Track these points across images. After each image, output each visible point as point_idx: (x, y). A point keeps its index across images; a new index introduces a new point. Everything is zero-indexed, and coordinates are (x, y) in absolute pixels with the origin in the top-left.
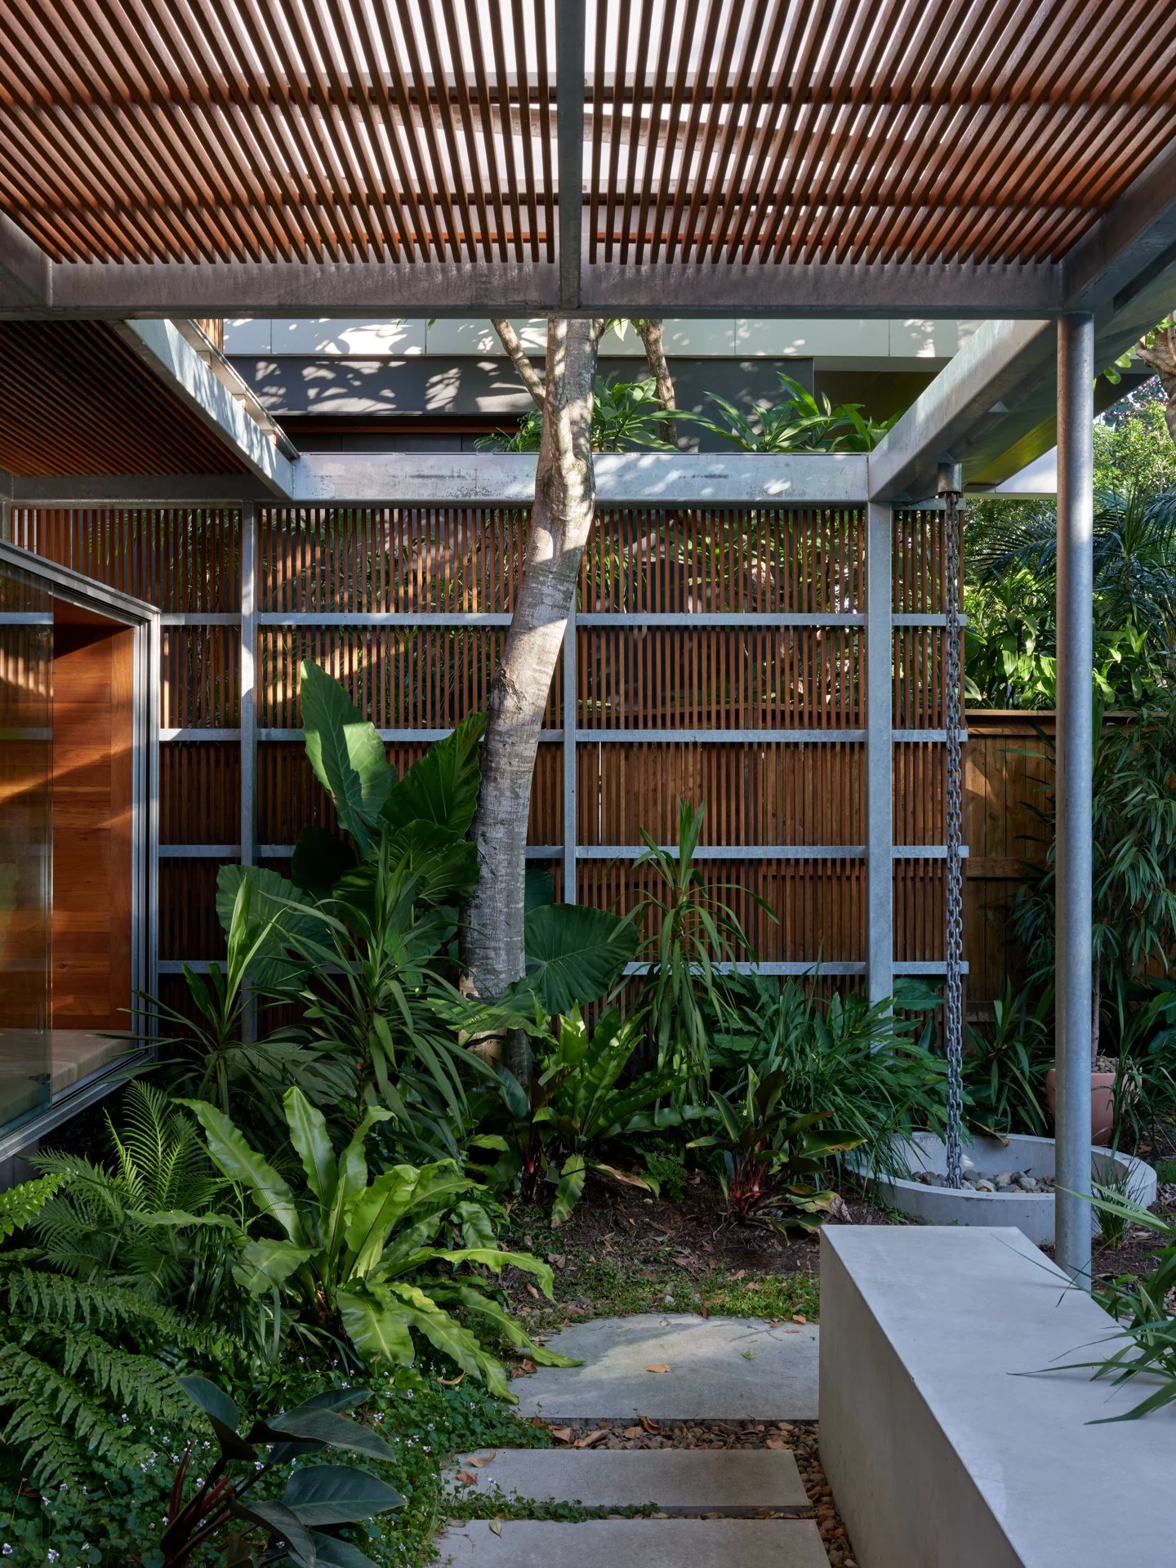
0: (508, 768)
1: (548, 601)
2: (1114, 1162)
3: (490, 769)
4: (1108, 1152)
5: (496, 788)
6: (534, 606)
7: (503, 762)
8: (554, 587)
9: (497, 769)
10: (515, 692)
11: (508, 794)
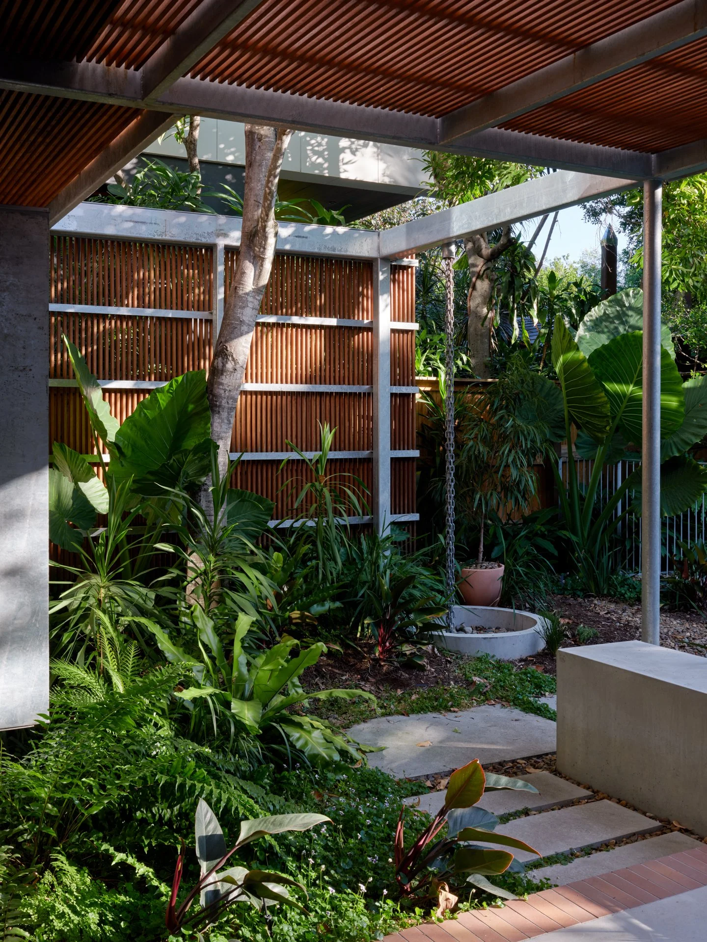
0: (226, 405)
1: (250, 305)
2: (515, 614)
3: (216, 406)
4: (512, 611)
5: (219, 418)
6: (243, 308)
7: (224, 402)
8: (254, 297)
9: (220, 406)
10: (233, 359)
11: (226, 421)
